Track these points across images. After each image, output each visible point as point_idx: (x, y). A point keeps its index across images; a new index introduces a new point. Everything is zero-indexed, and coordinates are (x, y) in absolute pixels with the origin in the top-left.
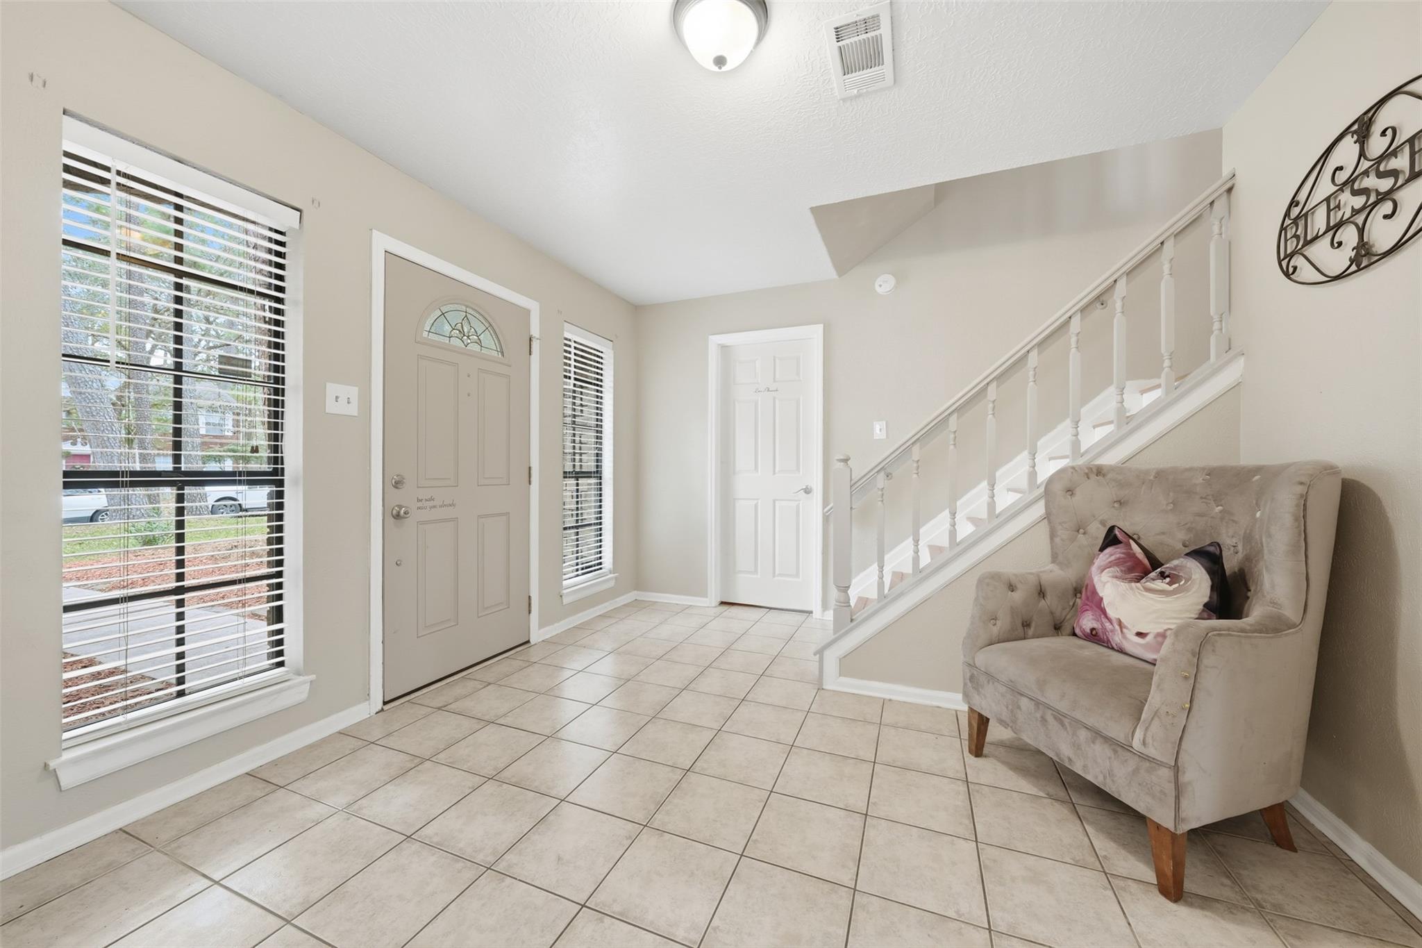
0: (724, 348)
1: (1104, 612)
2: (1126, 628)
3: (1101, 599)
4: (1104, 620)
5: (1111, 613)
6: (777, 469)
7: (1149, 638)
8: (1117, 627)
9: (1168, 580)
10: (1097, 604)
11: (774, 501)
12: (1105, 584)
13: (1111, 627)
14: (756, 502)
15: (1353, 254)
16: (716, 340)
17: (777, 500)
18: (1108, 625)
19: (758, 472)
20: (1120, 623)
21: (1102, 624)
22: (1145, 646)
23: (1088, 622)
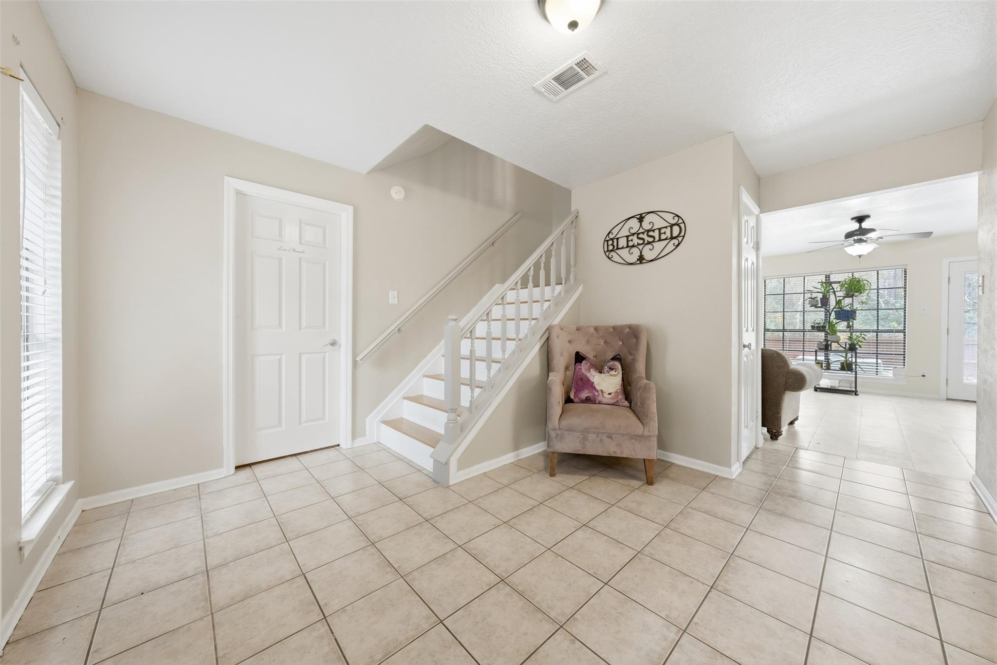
0: (239, 193)
1: (595, 388)
2: (604, 392)
3: (593, 383)
4: (594, 391)
5: (598, 388)
6: (304, 324)
7: (613, 394)
8: (601, 393)
9: (614, 370)
10: (590, 385)
11: (300, 355)
12: (594, 376)
13: (598, 394)
14: (279, 356)
15: (638, 258)
16: (232, 184)
17: (303, 353)
18: (596, 393)
19: (282, 328)
20: (602, 391)
21: (594, 394)
22: (611, 398)
23: (584, 395)
